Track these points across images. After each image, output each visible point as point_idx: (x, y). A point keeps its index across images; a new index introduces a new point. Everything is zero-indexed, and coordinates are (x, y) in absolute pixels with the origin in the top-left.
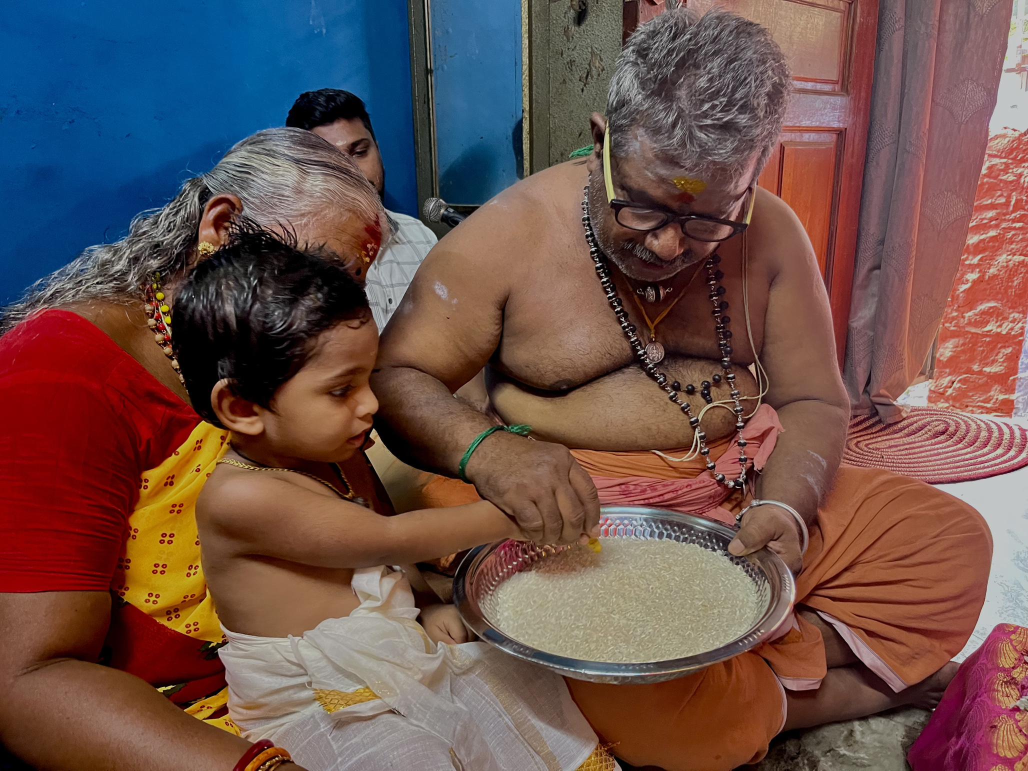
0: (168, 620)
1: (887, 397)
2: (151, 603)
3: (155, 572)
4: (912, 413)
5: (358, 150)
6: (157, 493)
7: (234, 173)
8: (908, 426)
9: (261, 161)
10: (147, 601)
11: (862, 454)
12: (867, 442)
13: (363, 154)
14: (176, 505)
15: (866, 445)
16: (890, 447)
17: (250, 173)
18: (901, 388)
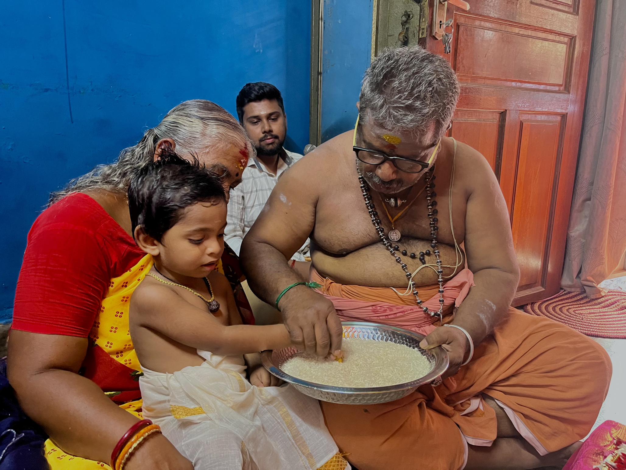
0: (117, 357)
1: (592, 282)
2: (108, 347)
3: (111, 331)
4: (609, 294)
5: (272, 118)
6: (117, 290)
7: (170, 127)
8: (604, 302)
9: (183, 120)
10: (107, 346)
11: (570, 316)
12: (575, 309)
13: (275, 120)
14: (125, 297)
15: (574, 311)
16: (590, 313)
17: (178, 127)
18: (602, 277)
